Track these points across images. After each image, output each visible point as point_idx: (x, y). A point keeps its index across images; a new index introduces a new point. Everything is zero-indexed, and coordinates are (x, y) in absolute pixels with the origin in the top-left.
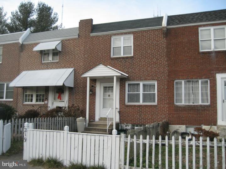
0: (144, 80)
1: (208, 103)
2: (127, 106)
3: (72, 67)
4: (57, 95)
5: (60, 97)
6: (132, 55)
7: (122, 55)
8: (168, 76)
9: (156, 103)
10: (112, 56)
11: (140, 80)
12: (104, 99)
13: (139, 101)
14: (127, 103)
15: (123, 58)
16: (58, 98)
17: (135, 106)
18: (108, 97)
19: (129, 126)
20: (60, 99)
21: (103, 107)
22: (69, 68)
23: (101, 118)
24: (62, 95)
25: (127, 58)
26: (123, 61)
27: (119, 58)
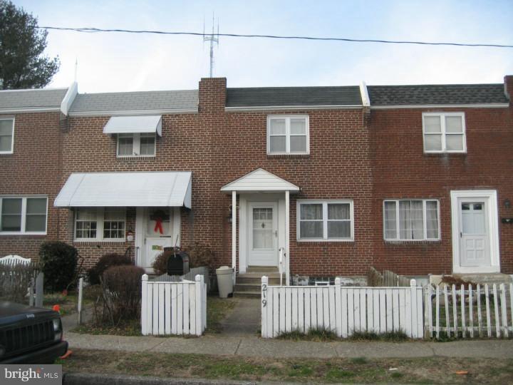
0: (331, 198)
1: (437, 237)
2: (301, 244)
3: (187, 170)
4: (154, 224)
5: (159, 228)
6: (308, 152)
7: (288, 152)
8: (373, 192)
9: (352, 239)
10: (269, 152)
11: (324, 198)
12: (255, 232)
13: (321, 236)
14: (299, 239)
15: (291, 157)
16: (156, 230)
17: (315, 244)
18: (261, 228)
19: (304, 280)
20: (161, 232)
21: (255, 246)
22: (181, 170)
23: (249, 267)
24: (164, 225)
25: (300, 157)
26: (291, 163)
27: (284, 157)
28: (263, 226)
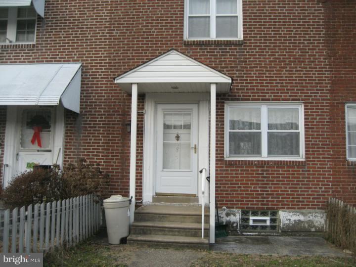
0: (273, 100)
2: (231, 164)
3: (75, 61)
4: (30, 133)
5: (36, 139)
6: (240, 37)
7: (213, 36)
8: (332, 91)
9: (301, 157)
10: (186, 37)
11: (263, 100)
12: (165, 145)
13: (258, 152)
14: (228, 156)
15: (217, 44)
16: (33, 142)
17: (250, 163)
18: (175, 141)
19: (234, 215)
20: (40, 145)
21: (165, 166)
22: (68, 61)
23: (157, 194)
24: (44, 135)
25: (228, 43)
26: (218, 51)
27: (208, 43)
28: (178, 138)
